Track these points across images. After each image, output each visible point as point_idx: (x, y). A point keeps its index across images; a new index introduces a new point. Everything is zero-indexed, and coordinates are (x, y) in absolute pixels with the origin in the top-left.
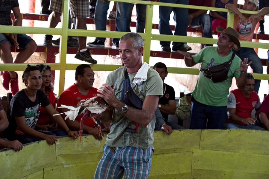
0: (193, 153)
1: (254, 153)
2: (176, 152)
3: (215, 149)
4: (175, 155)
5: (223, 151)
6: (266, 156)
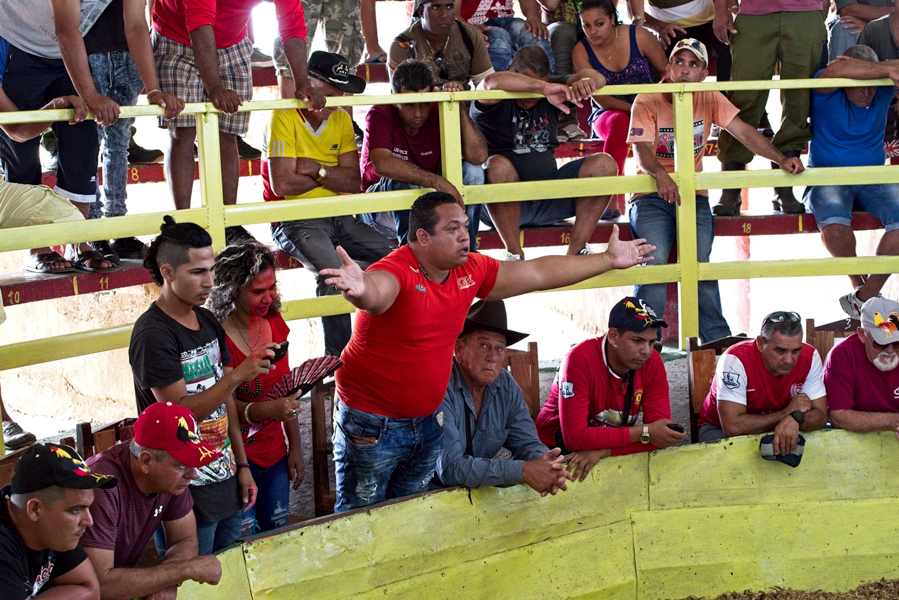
0: (633, 523)
1: (808, 500)
2: (584, 527)
3: (696, 504)
4: (582, 536)
5: (719, 506)
6: (843, 502)
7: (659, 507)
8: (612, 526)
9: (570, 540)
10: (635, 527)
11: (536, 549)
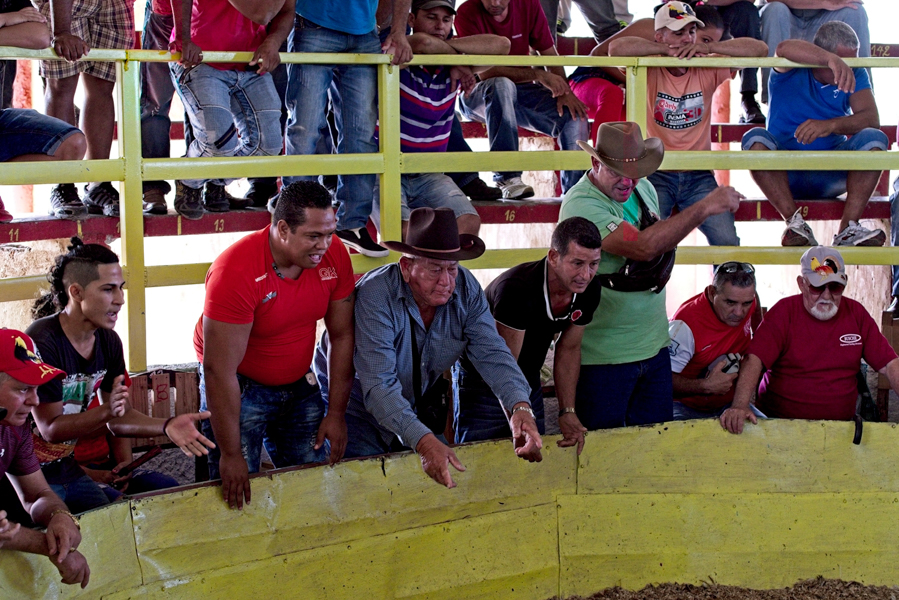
0: (558, 506)
1: (745, 491)
2: (506, 508)
3: (626, 489)
4: (503, 517)
5: (650, 493)
6: (782, 496)
7: (587, 492)
8: (536, 509)
9: (490, 520)
10: (560, 511)
11: (452, 526)
